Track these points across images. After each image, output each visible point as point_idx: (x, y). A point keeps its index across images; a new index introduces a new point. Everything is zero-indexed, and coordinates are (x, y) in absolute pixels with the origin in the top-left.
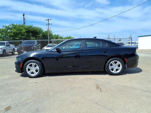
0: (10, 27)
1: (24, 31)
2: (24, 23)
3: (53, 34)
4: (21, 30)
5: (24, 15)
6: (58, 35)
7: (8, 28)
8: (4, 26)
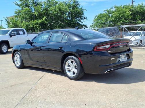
0: (111, 10)
1: (128, 13)
4: (125, 12)
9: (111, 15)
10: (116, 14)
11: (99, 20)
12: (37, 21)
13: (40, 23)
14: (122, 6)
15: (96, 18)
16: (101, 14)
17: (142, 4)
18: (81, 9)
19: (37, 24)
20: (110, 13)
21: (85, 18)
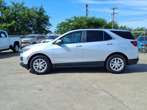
0: (72, 19)
1: (85, 23)
2: (87, 15)
3: (118, 25)
4: (83, 22)
5: (87, 6)
6: (125, 27)
7: (70, 21)
8: (66, 19)
9: (71, 24)
10: (76, 23)
11: (62, 28)
12: (6, 24)
13: (9, 26)
14: (80, 17)
15: (59, 25)
16: (63, 22)
17: (95, 17)
18: (47, 16)
19: (6, 27)
20: (70, 22)
21: (50, 25)
